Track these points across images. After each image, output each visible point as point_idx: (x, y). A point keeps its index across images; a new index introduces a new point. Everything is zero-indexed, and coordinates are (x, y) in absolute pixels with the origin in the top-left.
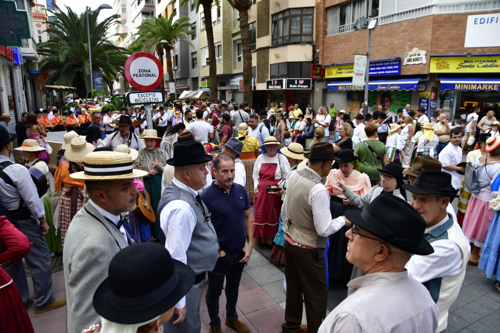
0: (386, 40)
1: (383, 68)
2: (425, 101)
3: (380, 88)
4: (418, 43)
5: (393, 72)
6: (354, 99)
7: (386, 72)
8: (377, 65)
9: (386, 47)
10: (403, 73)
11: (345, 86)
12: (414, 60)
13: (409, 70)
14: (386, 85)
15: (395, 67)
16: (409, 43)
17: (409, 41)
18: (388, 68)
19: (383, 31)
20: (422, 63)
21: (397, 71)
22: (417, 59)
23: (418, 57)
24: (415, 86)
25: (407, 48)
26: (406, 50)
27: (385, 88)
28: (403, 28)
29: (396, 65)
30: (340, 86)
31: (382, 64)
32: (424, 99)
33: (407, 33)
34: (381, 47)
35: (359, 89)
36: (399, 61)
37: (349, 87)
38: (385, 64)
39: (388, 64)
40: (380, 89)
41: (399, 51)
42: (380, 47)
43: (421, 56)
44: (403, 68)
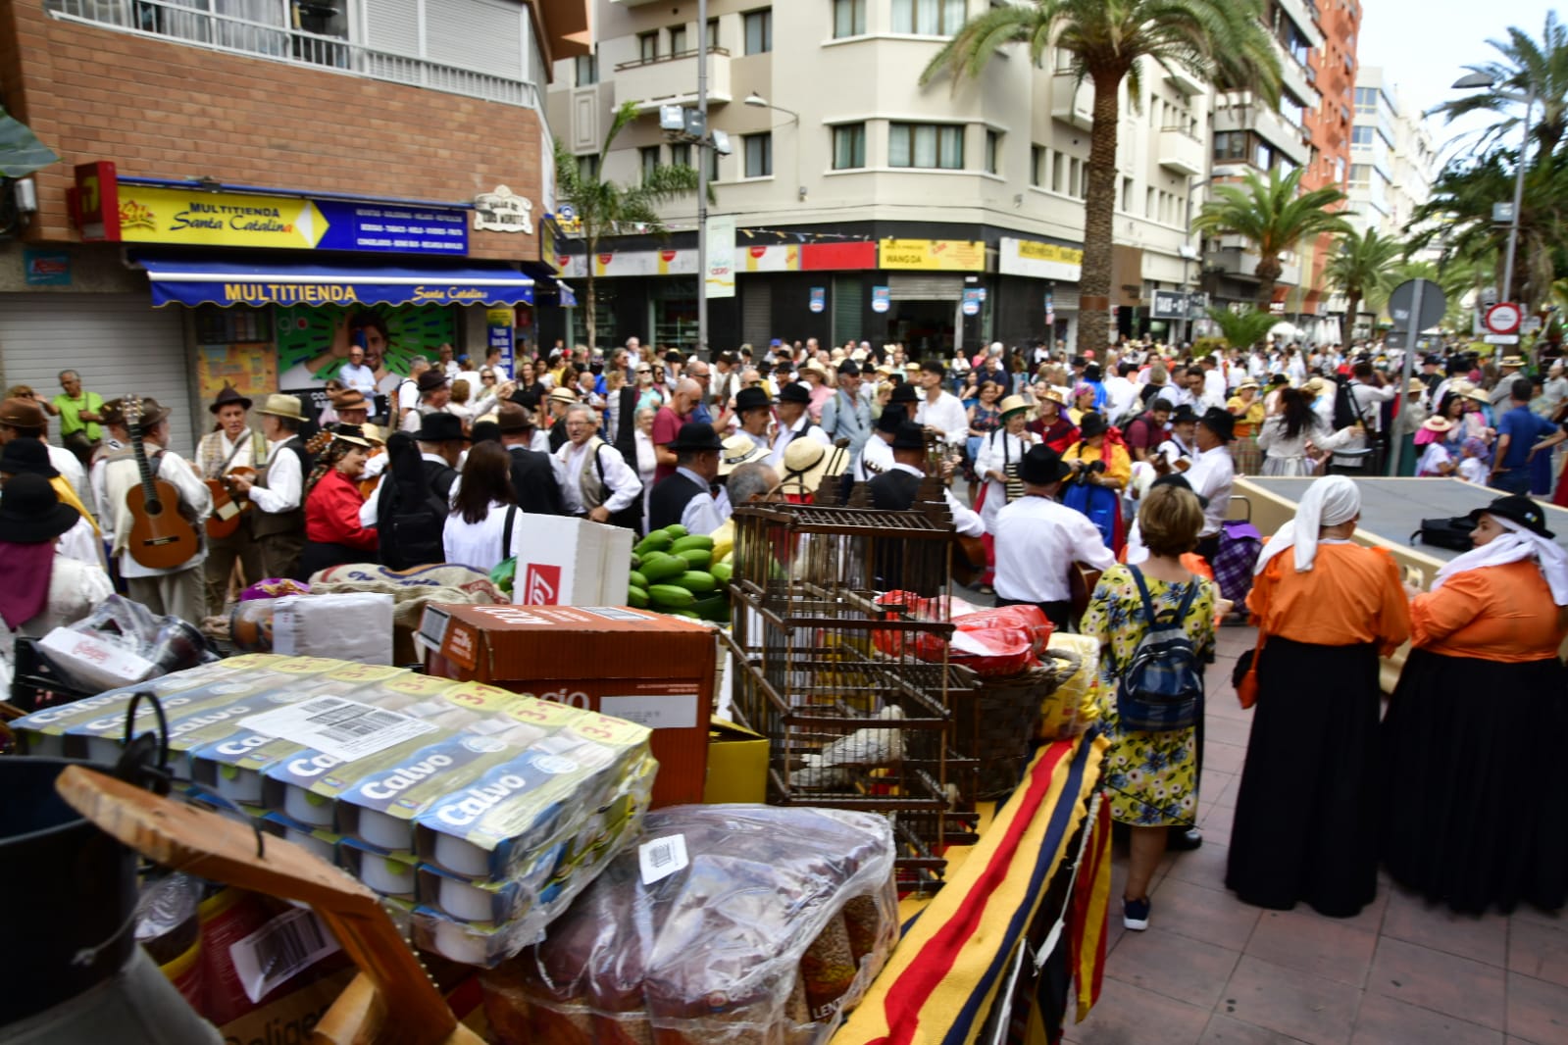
0: (409, 140)
1: (413, 230)
2: (502, 332)
3: (420, 297)
4: (506, 173)
5: (448, 246)
6: (241, 338)
7: (426, 244)
8: (388, 215)
9: (409, 159)
10: (475, 253)
11: (264, 284)
12: (502, 221)
13: (488, 246)
14: (444, 288)
15: (453, 232)
16: (481, 167)
17: (483, 162)
18: (431, 231)
19: (395, 105)
20: (523, 232)
21: (459, 246)
22: (510, 219)
23: (513, 213)
24: (528, 293)
25: (477, 179)
26: (475, 186)
27: (441, 296)
28: (460, 117)
29: (455, 226)
30: (232, 284)
31: (407, 216)
32: (500, 326)
33: (473, 137)
34: (392, 157)
35: (335, 299)
36: (459, 215)
37: (288, 292)
38: (419, 217)
39: (428, 217)
40: (424, 300)
41: (454, 183)
42: (386, 157)
43: (521, 212)
44: (472, 236)
